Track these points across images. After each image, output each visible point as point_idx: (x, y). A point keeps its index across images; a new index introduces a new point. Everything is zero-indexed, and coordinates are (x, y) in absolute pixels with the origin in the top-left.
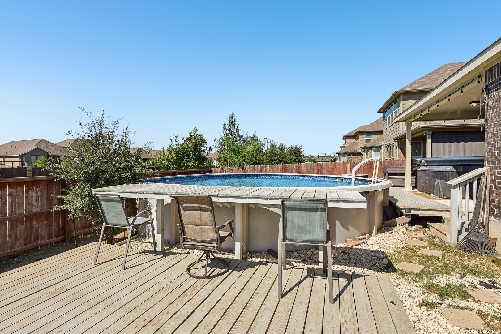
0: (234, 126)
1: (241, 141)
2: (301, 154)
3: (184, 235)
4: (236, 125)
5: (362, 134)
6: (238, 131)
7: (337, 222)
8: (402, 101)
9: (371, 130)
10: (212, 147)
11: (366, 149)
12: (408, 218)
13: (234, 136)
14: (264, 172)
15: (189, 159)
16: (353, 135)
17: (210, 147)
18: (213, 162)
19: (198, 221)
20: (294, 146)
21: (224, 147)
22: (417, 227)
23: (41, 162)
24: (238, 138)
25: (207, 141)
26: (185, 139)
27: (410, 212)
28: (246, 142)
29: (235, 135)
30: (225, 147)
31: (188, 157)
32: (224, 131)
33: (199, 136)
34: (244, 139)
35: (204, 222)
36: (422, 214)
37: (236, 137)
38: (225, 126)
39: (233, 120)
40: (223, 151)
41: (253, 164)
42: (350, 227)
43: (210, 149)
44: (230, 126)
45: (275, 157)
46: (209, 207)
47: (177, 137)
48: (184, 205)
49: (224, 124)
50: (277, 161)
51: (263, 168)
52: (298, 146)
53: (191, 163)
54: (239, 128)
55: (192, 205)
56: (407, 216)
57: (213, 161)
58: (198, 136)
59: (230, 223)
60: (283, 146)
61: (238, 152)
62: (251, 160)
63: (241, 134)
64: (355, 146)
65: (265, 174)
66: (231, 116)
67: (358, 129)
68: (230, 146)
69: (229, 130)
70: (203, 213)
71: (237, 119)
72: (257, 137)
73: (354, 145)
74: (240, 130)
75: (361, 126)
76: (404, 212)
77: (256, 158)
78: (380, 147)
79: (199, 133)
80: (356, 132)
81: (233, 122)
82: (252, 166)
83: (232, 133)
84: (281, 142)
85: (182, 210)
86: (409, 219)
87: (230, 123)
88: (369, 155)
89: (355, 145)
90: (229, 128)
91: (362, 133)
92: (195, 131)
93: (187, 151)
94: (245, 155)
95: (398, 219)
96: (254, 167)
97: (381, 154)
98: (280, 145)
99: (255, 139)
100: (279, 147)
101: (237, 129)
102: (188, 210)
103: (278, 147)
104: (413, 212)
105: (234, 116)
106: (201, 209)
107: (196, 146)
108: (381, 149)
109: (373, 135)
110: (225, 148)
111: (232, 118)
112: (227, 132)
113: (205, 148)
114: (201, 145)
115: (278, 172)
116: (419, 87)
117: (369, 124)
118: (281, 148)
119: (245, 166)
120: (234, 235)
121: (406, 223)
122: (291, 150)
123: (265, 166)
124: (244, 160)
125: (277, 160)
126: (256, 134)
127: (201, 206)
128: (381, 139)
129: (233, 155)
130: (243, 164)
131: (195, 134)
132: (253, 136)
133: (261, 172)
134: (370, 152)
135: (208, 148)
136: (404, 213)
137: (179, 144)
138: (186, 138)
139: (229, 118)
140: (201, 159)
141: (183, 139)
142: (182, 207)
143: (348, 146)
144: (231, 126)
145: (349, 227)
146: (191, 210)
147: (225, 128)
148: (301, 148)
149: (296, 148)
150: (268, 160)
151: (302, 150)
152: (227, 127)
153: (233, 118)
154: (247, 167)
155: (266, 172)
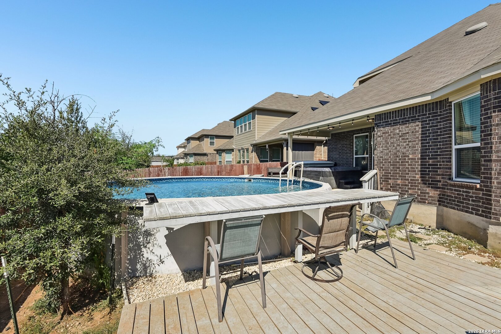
5: (207, 137)
8: (256, 115)
9: (214, 134)
11: (219, 151)
14: (162, 175)
16: (197, 137)
19: (338, 227)
48: (330, 215)
51: (161, 171)
55: (337, 213)
70: (344, 219)
78: (233, 150)
80: (202, 135)
85: (326, 220)
96: (149, 170)
97: (233, 156)
102: (332, 219)
106: (342, 216)
108: (233, 151)
109: (216, 138)
115: (179, 175)
116: (267, 106)
117: (211, 128)
123: (163, 169)
128: (232, 143)
133: (159, 175)
134: (224, 154)
142: (328, 217)
155: (165, 175)
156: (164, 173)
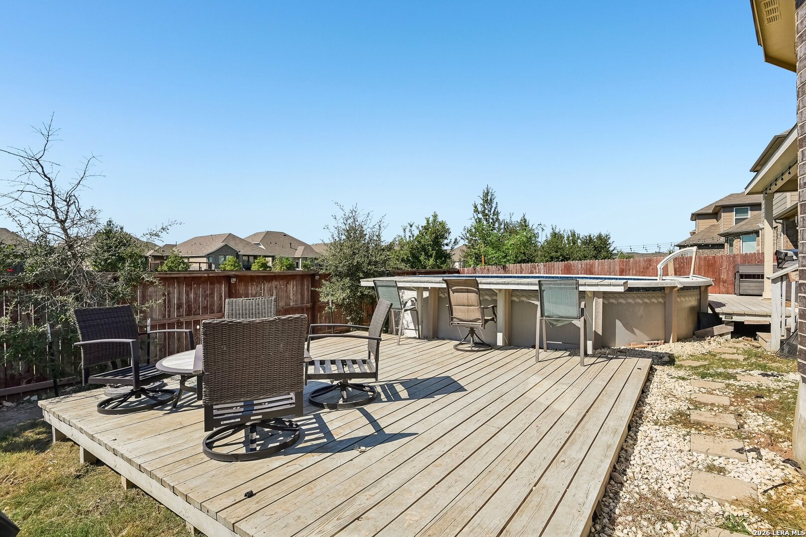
0: (490, 206)
1: (501, 229)
2: (609, 247)
3: (452, 315)
4: (494, 205)
6: (496, 213)
7: (617, 321)
9: (747, 202)
10: (459, 239)
11: (730, 237)
12: (730, 327)
13: (491, 221)
14: (536, 272)
15: (429, 256)
16: (711, 211)
17: (456, 239)
18: (454, 264)
19: (465, 302)
20: (594, 233)
21: (474, 238)
22: (743, 339)
23: (230, 263)
24: (497, 225)
25: (450, 230)
26: (421, 229)
27: (732, 318)
28: (510, 230)
29: (493, 219)
30: (477, 238)
31: (426, 254)
32: (475, 214)
33: (440, 224)
34: (507, 224)
35: (470, 303)
36: (748, 320)
37: (494, 224)
38: (476, 207)
39: (489, 198)
40: (473, 245)
41: (520, 262)
42: (636, 330)
43: (456, 242)
44: (484, 206)
45: (556, 252)
46: (475, 289)
47: (411, 226)
48: (453, 288)
49: (475, 204)
50: (559, 258)
51: (535, 268)
52: (603, 234)
53: (431, 261)
54: (499, 209)
55: (460, 287)
56: (728, 323)
57: (455, 262)
58: (438, 223)
59: (493, 307)
60: (574, 235)
61: (497, 245)
62: (516, 257)
63: (501, 218)
64: (714, 232)
65: (537, 275)
66: (486, 192)
67: (721, 200)
68: (484, 238)
69: (483, 212)
70: (470, 294)
71: (495, 196)
72: (527, 222)
73: (712, 231)
74: (499, 212)
75: (729, 194)
76: (723, 317)
77: (524, 253)
78: (758, 232)
79: (440, 219)
80: (716, 207)
81: (489, 201)
82: (518, 265)
83: (487, 217)
84: (572, 229)
85: (451, 292)
86: (731, 329)
87: (484, 202)
88: (734, 248)
89: (713, 229)
90: (483, 209)
91: (728, 208)
92: (435, 216)
93: (425, 245)
94: (508, 249)
95: (716, 328)
96: (521, 266)
97: (758, 245)
98: (570, 233)
99: (524, 224)
100: (568, 237)
101: (495, 211)
102: (457, 292)
103: (566, 237)
104: (736, 319)
105: (490, 191)
106: (468, 291)
107: (436, 238)
108: (758, 235)
109: (751, 210)
110: (475, 240)
111: (487, 194)
112: (480, 216)
113: (449, 241)
114: (443, 237)
115: (557, 274)
118: (571, 238)
119: (507, 265)
120: (496, 320)
121: (727, 334)
122: (589, 241)
123: (538, 265)
124: (506, 256)
125: (561, 257)
126: (526, 217)
127: (468, 288)
128: (759, 219)
129: (490, 249)
130: (505, 262)
131: (435, 220)
132: (521, 220)
133: (532, 273)
134: (737, 242)
135: (453, 241)
136: (723, 319)
137: (413, 236)
138: (422, 227)
139: (483, 195)
140: (443, 257)
141: (418, 228)
142: (452, 289)
143: (701, 232)
144: (486, 206)
145: (634, 329)
146: (459, 292)
147: (476, 211)
148: (609, 238)
149: (600, 237)
150: (545, 257)
151: (610, 241)
152: (480, 208)
153: (489, 194)
154: (510, 266)
155: (539, 272)
156: (539, 270)
